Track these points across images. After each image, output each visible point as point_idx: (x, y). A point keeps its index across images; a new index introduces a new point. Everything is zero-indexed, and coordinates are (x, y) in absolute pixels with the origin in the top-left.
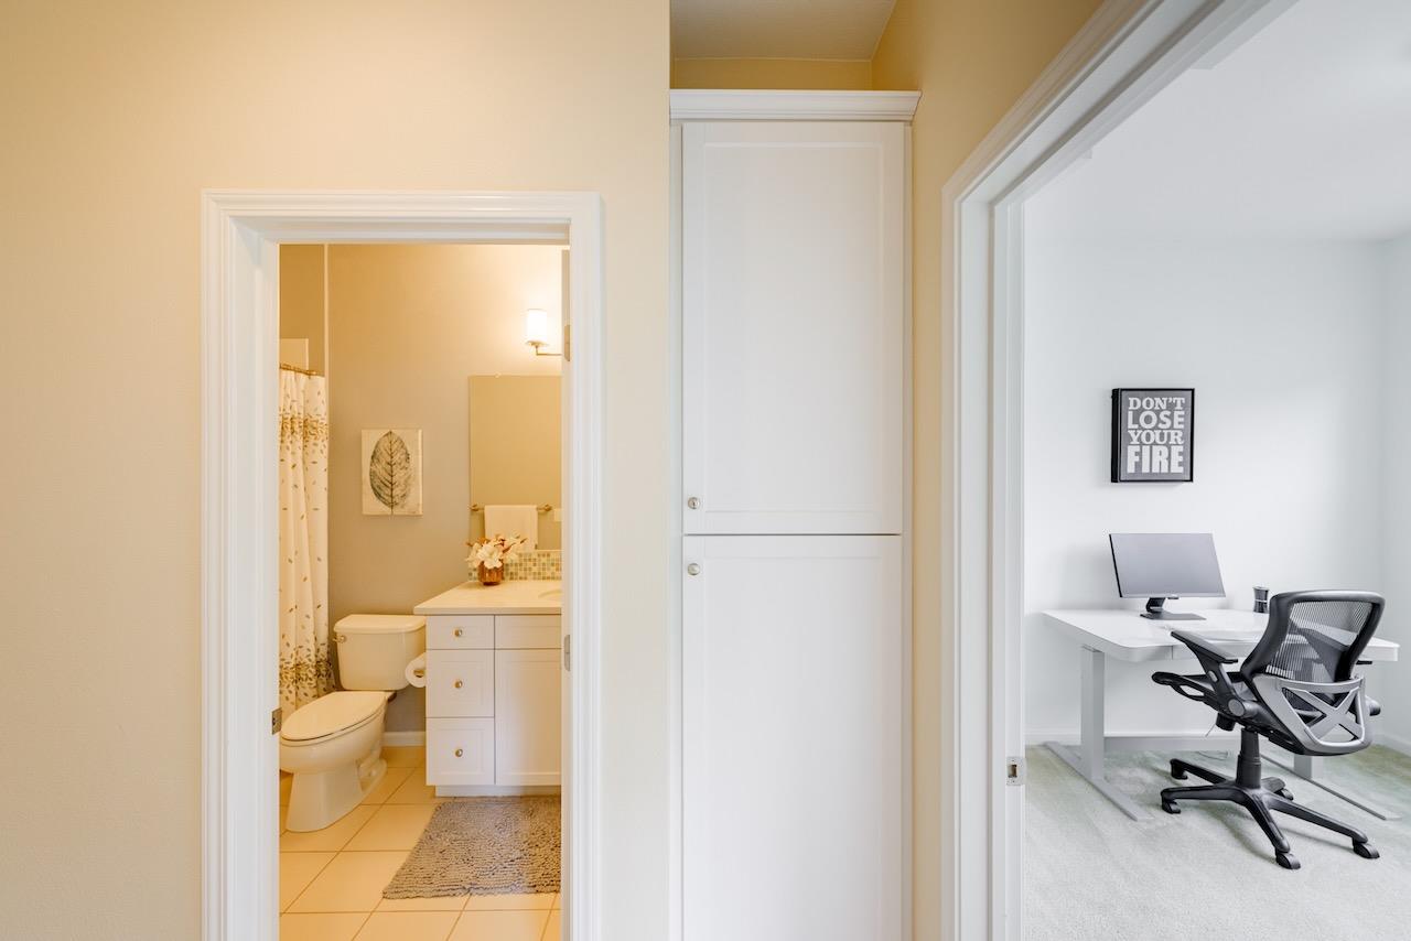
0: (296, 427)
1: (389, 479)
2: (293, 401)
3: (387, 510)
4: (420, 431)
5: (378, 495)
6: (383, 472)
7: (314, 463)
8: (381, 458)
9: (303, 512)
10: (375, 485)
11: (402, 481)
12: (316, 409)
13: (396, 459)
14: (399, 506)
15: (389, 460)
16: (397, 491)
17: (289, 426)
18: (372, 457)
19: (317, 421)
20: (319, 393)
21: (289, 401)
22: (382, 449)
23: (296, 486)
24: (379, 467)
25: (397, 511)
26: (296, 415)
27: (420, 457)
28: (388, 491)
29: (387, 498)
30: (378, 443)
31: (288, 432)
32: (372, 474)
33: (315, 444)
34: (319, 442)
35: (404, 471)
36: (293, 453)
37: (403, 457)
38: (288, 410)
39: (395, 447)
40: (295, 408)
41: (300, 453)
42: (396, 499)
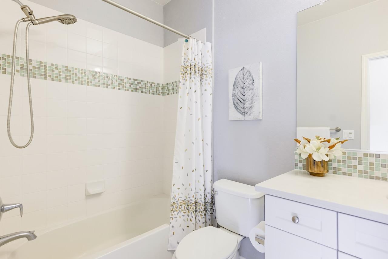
0: (197, 69)
1: (242, 97)
2: (196, 55)
3: (241, 117)
4: (261, 63)
5: (237, 108)
6: (240, 94)
7: (206, 90)
8: (238, 85)
9: (200, 117)
10: (235, 102)
11: (250, 98)
12: (207, 61)
13: (246, 84)
14: (248, 115)
15: (242, 85)
16: (247, 105)
17: (194, 69)
18: (234, 85)
19: (207, 67)
20: (208, 51)
21: (194, 55)
22: (239, 79)
23: (196, 102)
24: (237, 91)
25: (247, 117)
26: (197, 63)
27: (261, 80)
28: (242, 105)
29: (241, 109)
30: (237, 77)
31: (193, 72)
32: (234, 95)
33: (206, 80)
34: (208, 78)
35: (251, 91)
36: (195, 84)
37: (251, 82)
38: (193, 61)
39: (246, 77)
40: (196, 59)
41: (199, 84)
42: (246, 110)
